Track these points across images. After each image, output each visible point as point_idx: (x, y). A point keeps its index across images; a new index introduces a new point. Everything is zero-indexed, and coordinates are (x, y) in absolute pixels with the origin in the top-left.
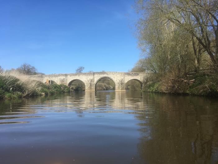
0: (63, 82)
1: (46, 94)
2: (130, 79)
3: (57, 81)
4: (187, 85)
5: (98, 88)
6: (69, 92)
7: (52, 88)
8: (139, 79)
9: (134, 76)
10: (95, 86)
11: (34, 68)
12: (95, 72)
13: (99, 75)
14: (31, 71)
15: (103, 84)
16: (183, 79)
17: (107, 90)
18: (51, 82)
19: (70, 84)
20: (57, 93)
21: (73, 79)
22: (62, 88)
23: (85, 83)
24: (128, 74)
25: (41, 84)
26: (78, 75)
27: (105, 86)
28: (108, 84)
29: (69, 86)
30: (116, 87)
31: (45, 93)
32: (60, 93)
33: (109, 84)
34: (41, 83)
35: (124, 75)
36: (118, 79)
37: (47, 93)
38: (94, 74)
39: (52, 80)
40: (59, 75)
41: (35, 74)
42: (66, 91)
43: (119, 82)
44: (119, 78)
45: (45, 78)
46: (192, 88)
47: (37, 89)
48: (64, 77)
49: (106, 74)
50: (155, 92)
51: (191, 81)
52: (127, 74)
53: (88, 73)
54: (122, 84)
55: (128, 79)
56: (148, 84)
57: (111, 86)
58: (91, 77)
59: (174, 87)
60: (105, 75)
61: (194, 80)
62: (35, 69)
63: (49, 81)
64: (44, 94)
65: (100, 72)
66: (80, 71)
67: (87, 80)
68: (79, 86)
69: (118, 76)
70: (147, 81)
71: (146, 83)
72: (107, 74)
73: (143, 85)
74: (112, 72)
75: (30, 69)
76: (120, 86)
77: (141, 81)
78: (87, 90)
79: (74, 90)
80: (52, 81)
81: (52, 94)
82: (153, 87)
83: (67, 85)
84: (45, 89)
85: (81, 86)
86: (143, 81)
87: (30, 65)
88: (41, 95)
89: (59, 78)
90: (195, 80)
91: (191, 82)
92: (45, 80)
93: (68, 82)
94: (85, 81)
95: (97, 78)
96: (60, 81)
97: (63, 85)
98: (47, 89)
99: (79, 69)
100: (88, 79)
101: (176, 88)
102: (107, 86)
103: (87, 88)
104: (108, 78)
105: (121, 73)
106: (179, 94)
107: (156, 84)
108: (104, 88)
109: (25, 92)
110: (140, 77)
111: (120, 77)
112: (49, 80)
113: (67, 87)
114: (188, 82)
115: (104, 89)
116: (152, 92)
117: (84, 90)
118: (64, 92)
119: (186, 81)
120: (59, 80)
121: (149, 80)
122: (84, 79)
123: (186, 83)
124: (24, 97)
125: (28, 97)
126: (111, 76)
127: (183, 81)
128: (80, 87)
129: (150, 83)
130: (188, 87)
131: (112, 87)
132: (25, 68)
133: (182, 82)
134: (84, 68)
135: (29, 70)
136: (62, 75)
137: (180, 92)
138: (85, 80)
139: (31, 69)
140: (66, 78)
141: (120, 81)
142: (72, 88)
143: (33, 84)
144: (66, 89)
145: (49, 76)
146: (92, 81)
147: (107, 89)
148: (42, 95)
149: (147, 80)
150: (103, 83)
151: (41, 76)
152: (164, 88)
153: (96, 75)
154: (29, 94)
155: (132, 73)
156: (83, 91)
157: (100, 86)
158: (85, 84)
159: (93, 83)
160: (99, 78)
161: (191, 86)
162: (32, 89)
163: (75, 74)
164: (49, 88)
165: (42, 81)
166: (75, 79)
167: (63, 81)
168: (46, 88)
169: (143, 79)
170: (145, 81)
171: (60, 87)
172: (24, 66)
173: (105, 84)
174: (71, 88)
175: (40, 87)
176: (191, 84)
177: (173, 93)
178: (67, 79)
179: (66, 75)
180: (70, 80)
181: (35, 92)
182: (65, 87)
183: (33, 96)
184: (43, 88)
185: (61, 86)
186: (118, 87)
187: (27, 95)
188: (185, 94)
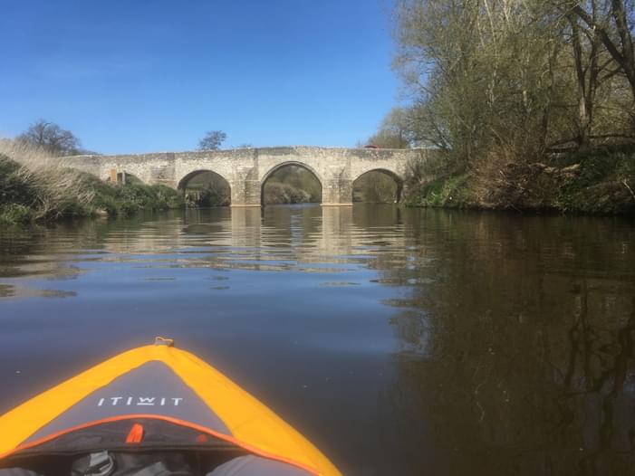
0: (163, 177)
1: (112, 214)
2: (365, 170)
3: (144, 174)
4: (555, 182)
5: (267, 198)
6: (182, 208)
7: (130, 194)
8: (393, 169)
9: (379, 161)
10: (260, 190)
11: (71, 137)
12: (258, 147)
13: (271, 157)
14: (62, 145)
15: (282, 186)
16: (543, 165)
17: (293, 202)
18: (124, 178)
19: (185, 182)
20: (144, 210)
21: (191, 170)
22: (159, 194)
23: (231, 181)
24: (361, 154)
25: (93, 183)
26: (208, 155)
27: (288, 191)
28: (295, 186)
29: (181, 192)
30: (325, 193)
31: (107, 210)
32: (154, 209)
33: (298, 185)
34: (93, 180)
35: (348, 157)
36: (331, 170)
37: (115, 210)
38: (257, 152)
39: (129, 172)
40: (149, 157)
41: (75, 153)
42: (172, 206)
43: (332, 178)
44: (331, 167)
45: (107, 165)
46: (571, 191)
47: (79, 197)
48: (166, 163)
49: (294, 152)
50: (447, 208)
51: (567, 168)
52: (356, 154)
53: (237, 151)
54: (341, 183)
55: (360, 167)
56: (421, 182)
57: (304, 191)
58: (248, 164)
59: (512, 188)
60: (290, 158)
61: (576, 166)
62: (73, 140)
63: (120, 175)
64: (103, 212)
65: (275, 146)
66: (212, 144)
67: (235, 172)
68: (210, 190)
69: (330, 158)
70: (418, 175)
71: (413, 181)
72: (298, 154)
73: (405, 186)
74: (312, 149)
75: (56, 139)
76: (337, 192)
77: (398, 174)
78: (236, 203)
79: (197, 202)
80: (127, 175)
81: (130, 213)
82: (439, 193)
83: (176, 188)
84: (106, 199)
85: (216, 192)
86: (405, 174)
87: (57, 127)
88: (94, 216)
89: (149, 164)
90: (581, 168)
91: (569, 171)
92: (106, 173)
93: (178, 178)
94: (230, 174)
95: (265, 165)
96: (153, 175)
97: (163, 186)
98: (112, 199)
99: (210, 140)
100: (240, 169)
101: (521, 191)
102: (294, 190)
103: (235, 197)
104: (301, 165)
105: (341, 151)
106: (529, 212)
107: (446, 182)
108: (286, 196)
109: (42, 204)
110: (396, 164)
111: (336, 162)
112: (118, 172)
113: (174, 193)
114: (559, 173)
115: (285, 199)
116: (436, 207)
117: (228, 204)
118: (167, 209)
119: (550, 169)
120: (150, 173)
121: (422, 172)
122: (226, 168)
123: (551, 175)
124: (40, 221)
125: (50, 220)
126: (310, 161)
127: (541, 169)
128: (214, 195)
129: (429, 180)
130: (558, 189)
131: (308, 196)
132: (41, 135)
133: (541, 172)
134: (224, 136)
135: (53, 141)
136: (159, 156)
137: (531, 204)
138: (228, 172)
139: (62, 138)
140: (172, 167)
141: (335, 174)
142: (191, 198)
143: (68, 181)
144: (172, 198)
145: (119, 159)
146: (251, 174)
147: (294, 200)
148: (99, 216)
149: (418, 171)
150: (282, 182)
151: (93, 158)
152: (480, 194)
153: (262, 158)
154: (53, 212)
155: (374, 152)
156: (223, 205)
157: (274, 191)
158: (231, 186)
159: (253, 181)
160: (272, 167)
161: (567, 185)
162: (63, 195)
163: (200, 153)
164: (118, 194)
165: (95, 173)
166: (199, 168)
167: (161, 174)
168: (112, 195)
169: (404, 168)
170: (413, 175)
171: (152, 191)
172: (40, 128)
173: (289, 186)
174: (187, 196)
175: (91, 190)
176: (568, 179)
177: (509, 210)
178: (174, 170)
179: (171, 157)
180: (185, 173)
181: (74, 205)
182: (170, 192)
183: (69, 218)
184: (99, 194)
185: (155, 189)
186: (329, 192)
187: (48, 215)
188: (547, 212)
